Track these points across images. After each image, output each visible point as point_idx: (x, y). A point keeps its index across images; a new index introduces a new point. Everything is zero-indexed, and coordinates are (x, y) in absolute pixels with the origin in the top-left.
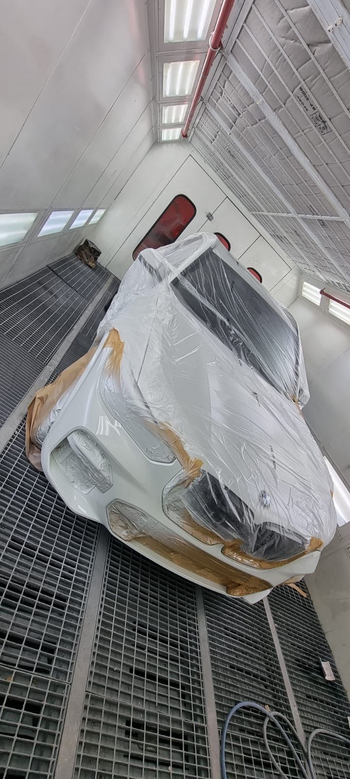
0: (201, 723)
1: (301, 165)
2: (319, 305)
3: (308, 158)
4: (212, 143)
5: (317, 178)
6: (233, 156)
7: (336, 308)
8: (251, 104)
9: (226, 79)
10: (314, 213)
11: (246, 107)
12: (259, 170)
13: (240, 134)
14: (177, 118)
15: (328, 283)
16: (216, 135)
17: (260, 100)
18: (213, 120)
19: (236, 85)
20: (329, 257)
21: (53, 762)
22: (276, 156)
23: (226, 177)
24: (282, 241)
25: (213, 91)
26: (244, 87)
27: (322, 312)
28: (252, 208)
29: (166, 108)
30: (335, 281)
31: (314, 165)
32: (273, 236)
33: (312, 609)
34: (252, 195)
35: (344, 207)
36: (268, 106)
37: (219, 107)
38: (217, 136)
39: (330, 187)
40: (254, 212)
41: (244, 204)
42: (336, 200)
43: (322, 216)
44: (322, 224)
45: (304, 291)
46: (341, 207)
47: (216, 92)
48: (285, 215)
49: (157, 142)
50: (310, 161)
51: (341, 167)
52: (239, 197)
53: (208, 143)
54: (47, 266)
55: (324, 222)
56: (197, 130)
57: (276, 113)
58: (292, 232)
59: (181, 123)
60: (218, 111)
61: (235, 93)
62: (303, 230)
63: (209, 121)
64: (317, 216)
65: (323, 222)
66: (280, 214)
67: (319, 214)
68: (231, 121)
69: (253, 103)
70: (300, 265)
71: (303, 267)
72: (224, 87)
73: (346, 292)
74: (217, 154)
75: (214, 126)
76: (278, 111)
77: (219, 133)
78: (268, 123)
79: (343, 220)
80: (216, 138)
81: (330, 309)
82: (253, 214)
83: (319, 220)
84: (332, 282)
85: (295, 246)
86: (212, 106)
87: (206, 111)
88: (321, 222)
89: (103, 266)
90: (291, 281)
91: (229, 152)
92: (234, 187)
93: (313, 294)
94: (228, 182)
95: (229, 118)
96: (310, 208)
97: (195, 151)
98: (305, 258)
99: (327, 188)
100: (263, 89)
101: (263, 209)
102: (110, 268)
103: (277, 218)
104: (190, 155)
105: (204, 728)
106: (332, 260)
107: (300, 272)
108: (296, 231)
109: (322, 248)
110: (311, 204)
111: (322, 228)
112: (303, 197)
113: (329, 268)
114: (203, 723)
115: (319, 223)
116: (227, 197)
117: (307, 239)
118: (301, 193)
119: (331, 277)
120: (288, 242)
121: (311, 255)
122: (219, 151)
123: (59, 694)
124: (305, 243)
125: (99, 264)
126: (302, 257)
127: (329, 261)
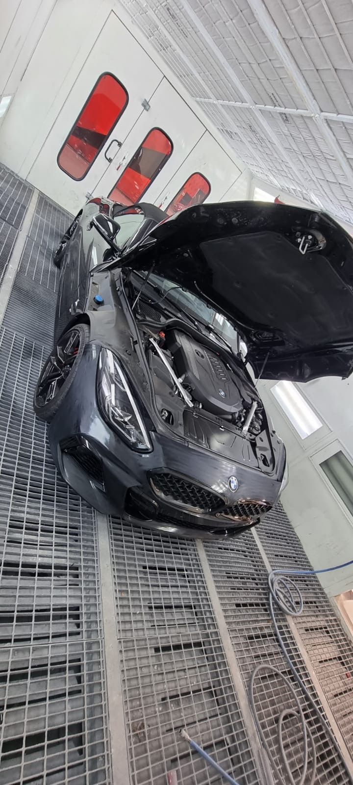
0: (213, 629)
1: (266, 37)
3: (277, 28)
5: (287, 58)
6: (173, 17)
10: (277, 104)
12: (208, 39)
15: (282, 190)
20: (288, 160)
21: (105, 705)
22: (234, 21)
23: (163, 47)
24: (232, 137)
28: (196, 92)
31: (284, 39)
32: (222, 131)
33: (283, 511)
34: (197, 75)
35: (315, 99)
39: (301, 70)
40: (198, 99)
41: (185, 86)
42: (306, 88)
43: (286, 108)
44: (285, 118)
45: (256, 198)
46: (312, 98)
48: (238, 104)
50: (279, 32)
51: (320, 44)
52: (179, 77)
55: (288, 116)
58: (245, 127)
62: (259, 125)
64: (279, 108)
65: (286, 117)
66: (232, 103)
67: (282, 105)
70: (251, 168)
71: (254, 169)
73: (302, 200)
74: (150, 12)
79: (312, 115)
82: (197, 102)
83: (281, 114)
84: (287, 188)
85: (247, 144)
88: (284, 116)
90: (241, 187)
91: (168, 9)
92: (173, 63)
94: (165, 55)
96: (272, 97)
97: (118, 5)
98: (259, 159)
99: (298, 72)
101: (211, 95)
102: (32, 180)
103: (228, 108)
104: (112, 10)
105: (217, 632)
106: (291, 164)
107: (252, 176)
108: (250, 127)
109: (281, 149)
110: (273, 92)
111: (284, 124)
112: (264, 81)
113: (285, 172)
114: (215, 629)
115: (280, 118)
116: (165, 76)
117: (263, 136)
118: (262, 76)
119: (286, 182)
120: (240, 140)
121: (265, 155)
122: (153, 7)
123: (96, 650)
124: (261, 141)
125: (17, 175)
126: (254, 158)
127: (287, 165)
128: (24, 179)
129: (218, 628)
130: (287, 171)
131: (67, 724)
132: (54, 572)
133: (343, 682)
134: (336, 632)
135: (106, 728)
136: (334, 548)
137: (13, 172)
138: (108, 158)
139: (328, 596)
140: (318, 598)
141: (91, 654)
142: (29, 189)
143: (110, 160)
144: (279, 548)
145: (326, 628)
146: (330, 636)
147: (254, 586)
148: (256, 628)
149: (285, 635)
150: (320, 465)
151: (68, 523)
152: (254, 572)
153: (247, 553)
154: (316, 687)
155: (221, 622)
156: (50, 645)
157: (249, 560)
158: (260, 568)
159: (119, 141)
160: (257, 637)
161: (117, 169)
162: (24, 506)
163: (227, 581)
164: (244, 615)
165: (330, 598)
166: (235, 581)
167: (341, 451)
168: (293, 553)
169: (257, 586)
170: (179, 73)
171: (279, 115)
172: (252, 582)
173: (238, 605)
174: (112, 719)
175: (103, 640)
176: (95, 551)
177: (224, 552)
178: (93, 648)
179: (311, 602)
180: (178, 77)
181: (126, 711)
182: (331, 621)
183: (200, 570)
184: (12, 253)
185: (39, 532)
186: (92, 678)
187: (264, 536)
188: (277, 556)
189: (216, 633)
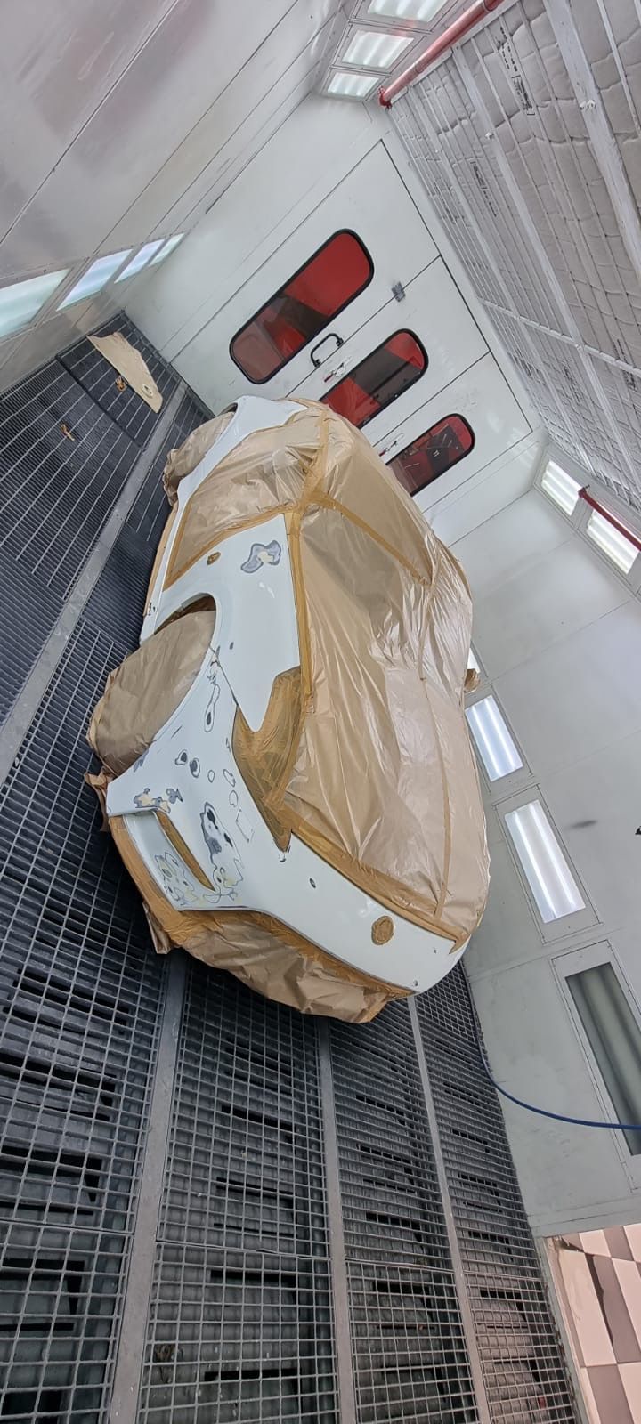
0: (321, 1255)
2: (570, 513)
4: (439, 133)
6: (481, 182)
7: (602, 531)
8: (567, 99)
9: (524, 20)
10: (621, 356)
11: (550, 100)
12: (531, 232)
13: (514, 146)
14: (377, 57)
15: (597, 478)
16: (456, 124)
17: (589, 100)
18: (460, 89)
19: (544, 46)
20: (618, 439)
21: (111, 1366)
22: (582, 223)
23: (449, 215)
24: (529, 374)
25: (483, 30)
26: (561, 57)
27: (575, 528)
28: (486, 291)
29: (363, 34)
30: (613, 479)
32: (514, 360)
34: (496, 272)
36: (604, 121)
37: (486, 71)
38: (458, 126)
40: (488, 303)
41: (470, 279)
43: (635, 367)
44: (630, 381)
45: (547, 477)
47: (490, 38)
48: (554, 334)
49: (314, 91)
52: (465, 263)
53: (430, 131)
54: (56, 357)
55: (636, 380)
56: (412, 94)
57: (617, 142)
58: (558, 368)
59: (383, 68)
60: (479, 76)
61: (535, 57)
62: (583, 374)
63: (449, 86)
64: (624, 364)
65: (633, 380)
66: (545, 329)
67: (630, 362)
68: (502, 109)
69: (572, 99)
70: (551, 428)
71: (556, 432)
72: (512, 35)
73: (628, 504)
74: (444, 163)
75: (457, 103)
76: (624, 140)
77: (465, 122)
78: (589, 151)
80: (452, 127)
81: (590, 528)
82: (484, 306)
83: (625, 372)
84: (606, 478)
85: (554, 393)
86: (467, 61)
87: (450, 64)
88: (629, 377)
89: (166, 358)
90: (526, 453)
91: (476, 169)
92: (461, 240)
93: (563, 489)
94: (449, 226)
95: (499, 101)
96: (616, 344)
97: (393, 133)
98: (568, 422)
100: (606, 81)
101: (512, 305)
102: (179, 366)
103: (535, 333)
104: (381, 140)
105: (326, 1263)
106: (621, 446)
107: (548, 441)
108: (566, 371)
109: (610, 419)
110: (620, 338)
111: (626, 389)
112: (610, 321)
113: (609, 454)
114: (325, 1256)
115: (622, 378)
116: (440, 255)
117: (585, 393)
118: (606, 311)
119: (606, 470)
120: (542, 382)
121: (581, 420)
122: (452, 157)
123: (116, 1254)
124: (578, 398)
125: (157, 352)
126: (560, 417)
127: (615, 445)
128: (169, 361)
129: (329, 1256)
130: (612, 455)
131: (41, 1388)
132: (77, 1086)
133: (530, 1414)
134: (535, 1310)
135: (105, 1413)
136: (562, 1143)
137: (152, 347)
138: (316, 359)
139: (534, 1233)
140: (514, 1233)
141: (105, 1260)
142: (173, 380)
143: (317, 364)
144: (463, 1118)
145: (518, 1296)
146: (523, 1315)
147: (407, 1184)
148: (396, 1269)
149: (443, 1295)
150: (566, 978)
151: (117, 998)
152: (411, 1155)
153: (405, 1117)
154: (480, 1412)
155: (337, 1243)
156: (43, 1228)
157: (406, 1130)
158: (423, 1150)
159: (340, 337)
160: (395, 1288)
161: (325, 381)
162: (52, 953)
163: (361, 1164)
164: (379, 1239)
165: (538, 1237)
166: (375, 1168)
167: (609, 963)
168: (484, 1133)
169: (410, 1185)
170: (465, 256)
171: (621, 373)
172: (404, 1176)
173: (371, 1216)
174: (117, 1398)
175: (132, 1237)
176: (151, 1062)
177: (366, 1106)
178: (111, 1248)
179: (501, 1239)
180: (462, 262)
181: (144, 1387)
182: (530, 1283)
183: (319, 1133)
184: (122, 488)
185: (67, 1006)
186: (99, 1307)
187: (440, 1088)
188: (456, 1132)
189: (324, 1265)
